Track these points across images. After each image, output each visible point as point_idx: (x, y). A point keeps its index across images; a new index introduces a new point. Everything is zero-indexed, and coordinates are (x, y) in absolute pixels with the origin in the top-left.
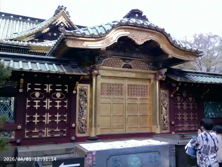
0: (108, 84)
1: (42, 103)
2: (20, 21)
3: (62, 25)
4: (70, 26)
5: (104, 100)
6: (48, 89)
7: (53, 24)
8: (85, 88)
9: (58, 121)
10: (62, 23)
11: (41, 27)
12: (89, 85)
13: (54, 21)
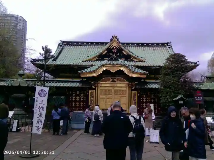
0: (104, 90)
1: (76, 98)
2: (94, 46)
3: (115, 48)
4: (120, 48)
5: (102, 97)
6: (78, 93)
7: (109, 48)
8: (93, 92)
9: (82, 105)
10: (115, 46)
11: (102, 52)
12: (94, 91)
13: (110, 46)
